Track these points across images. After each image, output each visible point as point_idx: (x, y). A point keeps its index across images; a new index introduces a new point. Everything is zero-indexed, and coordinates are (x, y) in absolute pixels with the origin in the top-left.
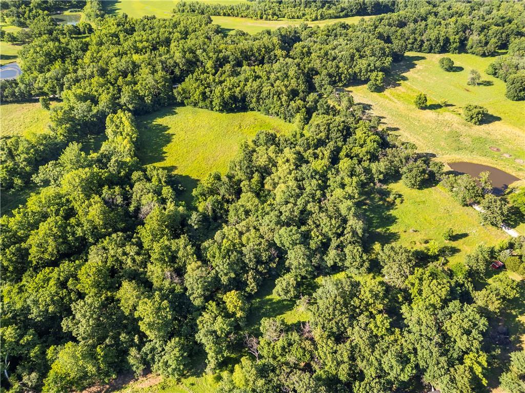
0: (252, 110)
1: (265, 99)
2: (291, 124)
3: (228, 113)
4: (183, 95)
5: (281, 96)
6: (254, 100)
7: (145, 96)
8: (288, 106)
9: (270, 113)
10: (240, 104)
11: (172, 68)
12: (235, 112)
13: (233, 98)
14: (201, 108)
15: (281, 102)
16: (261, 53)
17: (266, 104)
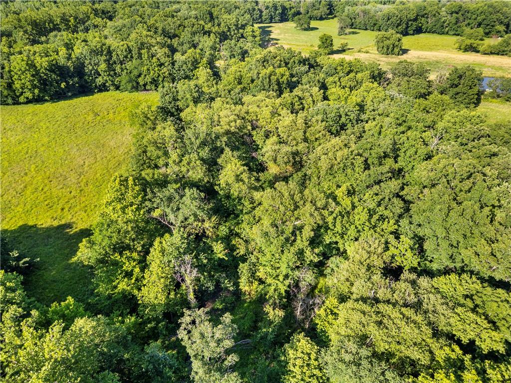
0: (103, 88)
1: (122, 63)
6: (103, 66)
8: (173, 64)
9: (141, 83)
10: (76, 80)
12: (70, 98)
13: (57, 69)
15: (158, 60)
16: (70, 23)
17: (128, 71)
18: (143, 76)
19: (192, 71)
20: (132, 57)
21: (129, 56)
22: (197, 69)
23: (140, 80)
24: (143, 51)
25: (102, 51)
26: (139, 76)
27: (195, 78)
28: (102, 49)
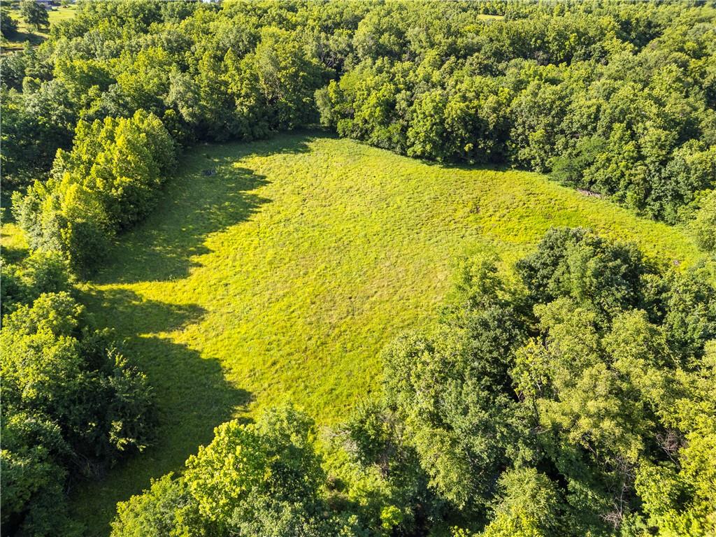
0: (525, 166)
1: (574, 135)
2: (661, 225)
3: (448, 167)
4: (337, 108)
5: (638, 128)
6: (539, 133)
7: (239, 96)
8: (664, 163)
9: (587, 178)
10: (490, 143)
11: (339, 56)
12: (470, 167)
13: (473, 123)
14: (377, 146)
15: (638, 147)
16: (567, 43)
17: (575, 152)
18: (593, 168)
19: (694, 189)
20: (595, 129)
21: (590, 127)
22: (708, 191)
23: (586, 172)
24: (616, 125)
25: (550, 110)
26: (589, 165)
27: (692, 204)
28: (552, 106)
